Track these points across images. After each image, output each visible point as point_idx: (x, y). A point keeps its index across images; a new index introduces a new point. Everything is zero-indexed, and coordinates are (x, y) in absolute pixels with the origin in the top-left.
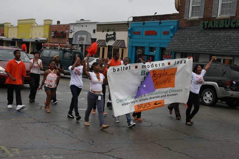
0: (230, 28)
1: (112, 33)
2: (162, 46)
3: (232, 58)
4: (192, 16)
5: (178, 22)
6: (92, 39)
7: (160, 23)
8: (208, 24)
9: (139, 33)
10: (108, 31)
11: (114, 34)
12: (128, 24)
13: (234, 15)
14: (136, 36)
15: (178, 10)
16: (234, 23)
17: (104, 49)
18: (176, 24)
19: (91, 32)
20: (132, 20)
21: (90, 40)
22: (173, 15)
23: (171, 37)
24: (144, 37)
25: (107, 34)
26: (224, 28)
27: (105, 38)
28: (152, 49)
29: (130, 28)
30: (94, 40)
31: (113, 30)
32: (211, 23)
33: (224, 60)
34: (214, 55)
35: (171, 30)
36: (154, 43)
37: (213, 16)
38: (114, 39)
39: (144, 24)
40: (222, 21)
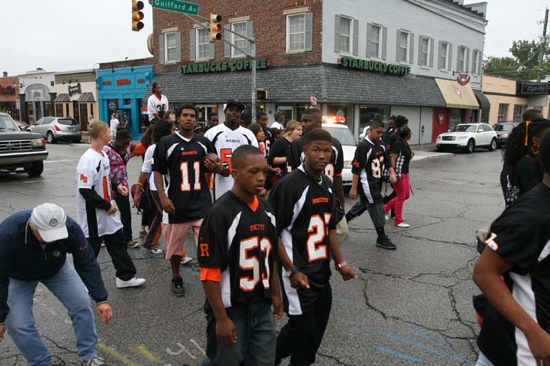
0: (210, 72)
1: (76, 84)
2: (138, 97)
3: (216, 106)
4: (169, 60)
5: (154, 68)
6: (51, 94)
7: (132, 70)
8: (186, 69)
9: (109, 83)
10: (70, 82)
11: (79, 86)
12: (94, 72)
13: (213, 58)
14: (106, 87)
15: (152, 53)
16: (214, 67)
17: (67, 105)
18: (151, 70)
19: (49, 85)
20: (99, 67)
21: (49, 96)
22: (147, 59)
23: (148, 86)
24: (116, 87)
25: (70, 87)
26: (204, 73)
27: (67, 92)
28: (127, 101)
29: (97, 77)
30: (53, 95)
31: (77, 81)
32: (190, 67)
33: (209, 109)
34: (197, 104)
35: (146, 77)
36: (128, 94)
37: (191, 60)
38: (79, 91)
39: (113, 71)
40: (201, 65)
